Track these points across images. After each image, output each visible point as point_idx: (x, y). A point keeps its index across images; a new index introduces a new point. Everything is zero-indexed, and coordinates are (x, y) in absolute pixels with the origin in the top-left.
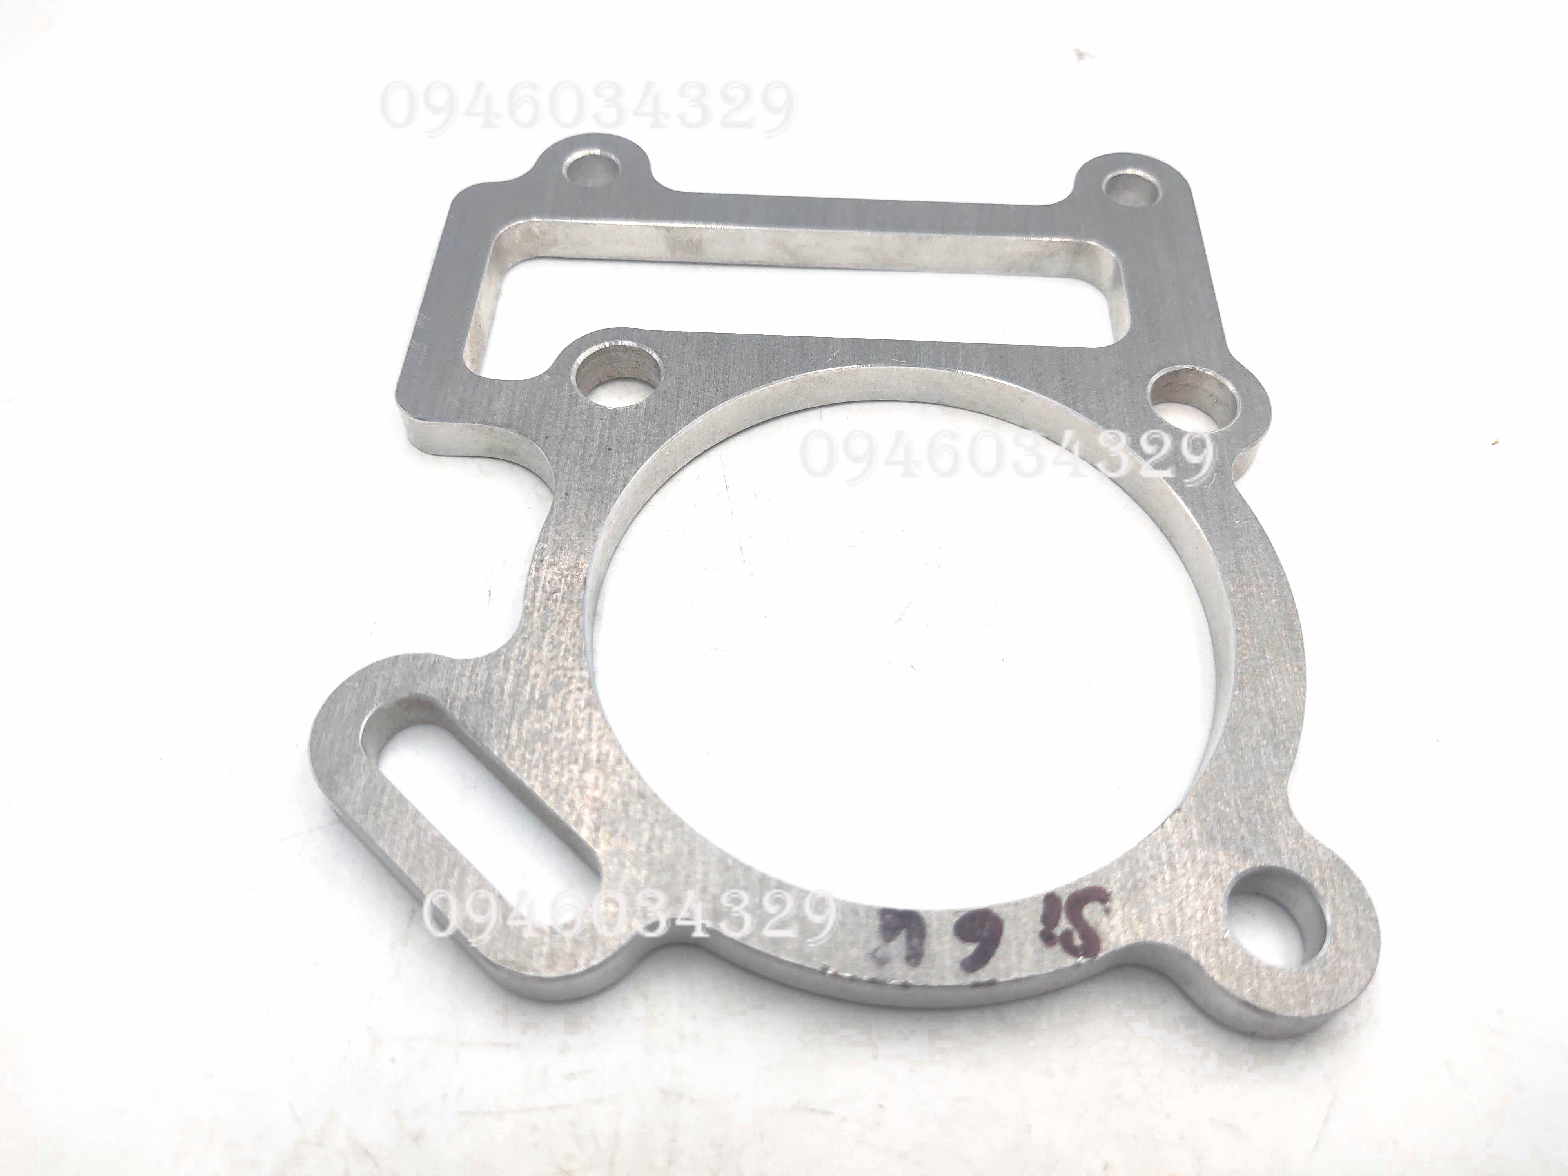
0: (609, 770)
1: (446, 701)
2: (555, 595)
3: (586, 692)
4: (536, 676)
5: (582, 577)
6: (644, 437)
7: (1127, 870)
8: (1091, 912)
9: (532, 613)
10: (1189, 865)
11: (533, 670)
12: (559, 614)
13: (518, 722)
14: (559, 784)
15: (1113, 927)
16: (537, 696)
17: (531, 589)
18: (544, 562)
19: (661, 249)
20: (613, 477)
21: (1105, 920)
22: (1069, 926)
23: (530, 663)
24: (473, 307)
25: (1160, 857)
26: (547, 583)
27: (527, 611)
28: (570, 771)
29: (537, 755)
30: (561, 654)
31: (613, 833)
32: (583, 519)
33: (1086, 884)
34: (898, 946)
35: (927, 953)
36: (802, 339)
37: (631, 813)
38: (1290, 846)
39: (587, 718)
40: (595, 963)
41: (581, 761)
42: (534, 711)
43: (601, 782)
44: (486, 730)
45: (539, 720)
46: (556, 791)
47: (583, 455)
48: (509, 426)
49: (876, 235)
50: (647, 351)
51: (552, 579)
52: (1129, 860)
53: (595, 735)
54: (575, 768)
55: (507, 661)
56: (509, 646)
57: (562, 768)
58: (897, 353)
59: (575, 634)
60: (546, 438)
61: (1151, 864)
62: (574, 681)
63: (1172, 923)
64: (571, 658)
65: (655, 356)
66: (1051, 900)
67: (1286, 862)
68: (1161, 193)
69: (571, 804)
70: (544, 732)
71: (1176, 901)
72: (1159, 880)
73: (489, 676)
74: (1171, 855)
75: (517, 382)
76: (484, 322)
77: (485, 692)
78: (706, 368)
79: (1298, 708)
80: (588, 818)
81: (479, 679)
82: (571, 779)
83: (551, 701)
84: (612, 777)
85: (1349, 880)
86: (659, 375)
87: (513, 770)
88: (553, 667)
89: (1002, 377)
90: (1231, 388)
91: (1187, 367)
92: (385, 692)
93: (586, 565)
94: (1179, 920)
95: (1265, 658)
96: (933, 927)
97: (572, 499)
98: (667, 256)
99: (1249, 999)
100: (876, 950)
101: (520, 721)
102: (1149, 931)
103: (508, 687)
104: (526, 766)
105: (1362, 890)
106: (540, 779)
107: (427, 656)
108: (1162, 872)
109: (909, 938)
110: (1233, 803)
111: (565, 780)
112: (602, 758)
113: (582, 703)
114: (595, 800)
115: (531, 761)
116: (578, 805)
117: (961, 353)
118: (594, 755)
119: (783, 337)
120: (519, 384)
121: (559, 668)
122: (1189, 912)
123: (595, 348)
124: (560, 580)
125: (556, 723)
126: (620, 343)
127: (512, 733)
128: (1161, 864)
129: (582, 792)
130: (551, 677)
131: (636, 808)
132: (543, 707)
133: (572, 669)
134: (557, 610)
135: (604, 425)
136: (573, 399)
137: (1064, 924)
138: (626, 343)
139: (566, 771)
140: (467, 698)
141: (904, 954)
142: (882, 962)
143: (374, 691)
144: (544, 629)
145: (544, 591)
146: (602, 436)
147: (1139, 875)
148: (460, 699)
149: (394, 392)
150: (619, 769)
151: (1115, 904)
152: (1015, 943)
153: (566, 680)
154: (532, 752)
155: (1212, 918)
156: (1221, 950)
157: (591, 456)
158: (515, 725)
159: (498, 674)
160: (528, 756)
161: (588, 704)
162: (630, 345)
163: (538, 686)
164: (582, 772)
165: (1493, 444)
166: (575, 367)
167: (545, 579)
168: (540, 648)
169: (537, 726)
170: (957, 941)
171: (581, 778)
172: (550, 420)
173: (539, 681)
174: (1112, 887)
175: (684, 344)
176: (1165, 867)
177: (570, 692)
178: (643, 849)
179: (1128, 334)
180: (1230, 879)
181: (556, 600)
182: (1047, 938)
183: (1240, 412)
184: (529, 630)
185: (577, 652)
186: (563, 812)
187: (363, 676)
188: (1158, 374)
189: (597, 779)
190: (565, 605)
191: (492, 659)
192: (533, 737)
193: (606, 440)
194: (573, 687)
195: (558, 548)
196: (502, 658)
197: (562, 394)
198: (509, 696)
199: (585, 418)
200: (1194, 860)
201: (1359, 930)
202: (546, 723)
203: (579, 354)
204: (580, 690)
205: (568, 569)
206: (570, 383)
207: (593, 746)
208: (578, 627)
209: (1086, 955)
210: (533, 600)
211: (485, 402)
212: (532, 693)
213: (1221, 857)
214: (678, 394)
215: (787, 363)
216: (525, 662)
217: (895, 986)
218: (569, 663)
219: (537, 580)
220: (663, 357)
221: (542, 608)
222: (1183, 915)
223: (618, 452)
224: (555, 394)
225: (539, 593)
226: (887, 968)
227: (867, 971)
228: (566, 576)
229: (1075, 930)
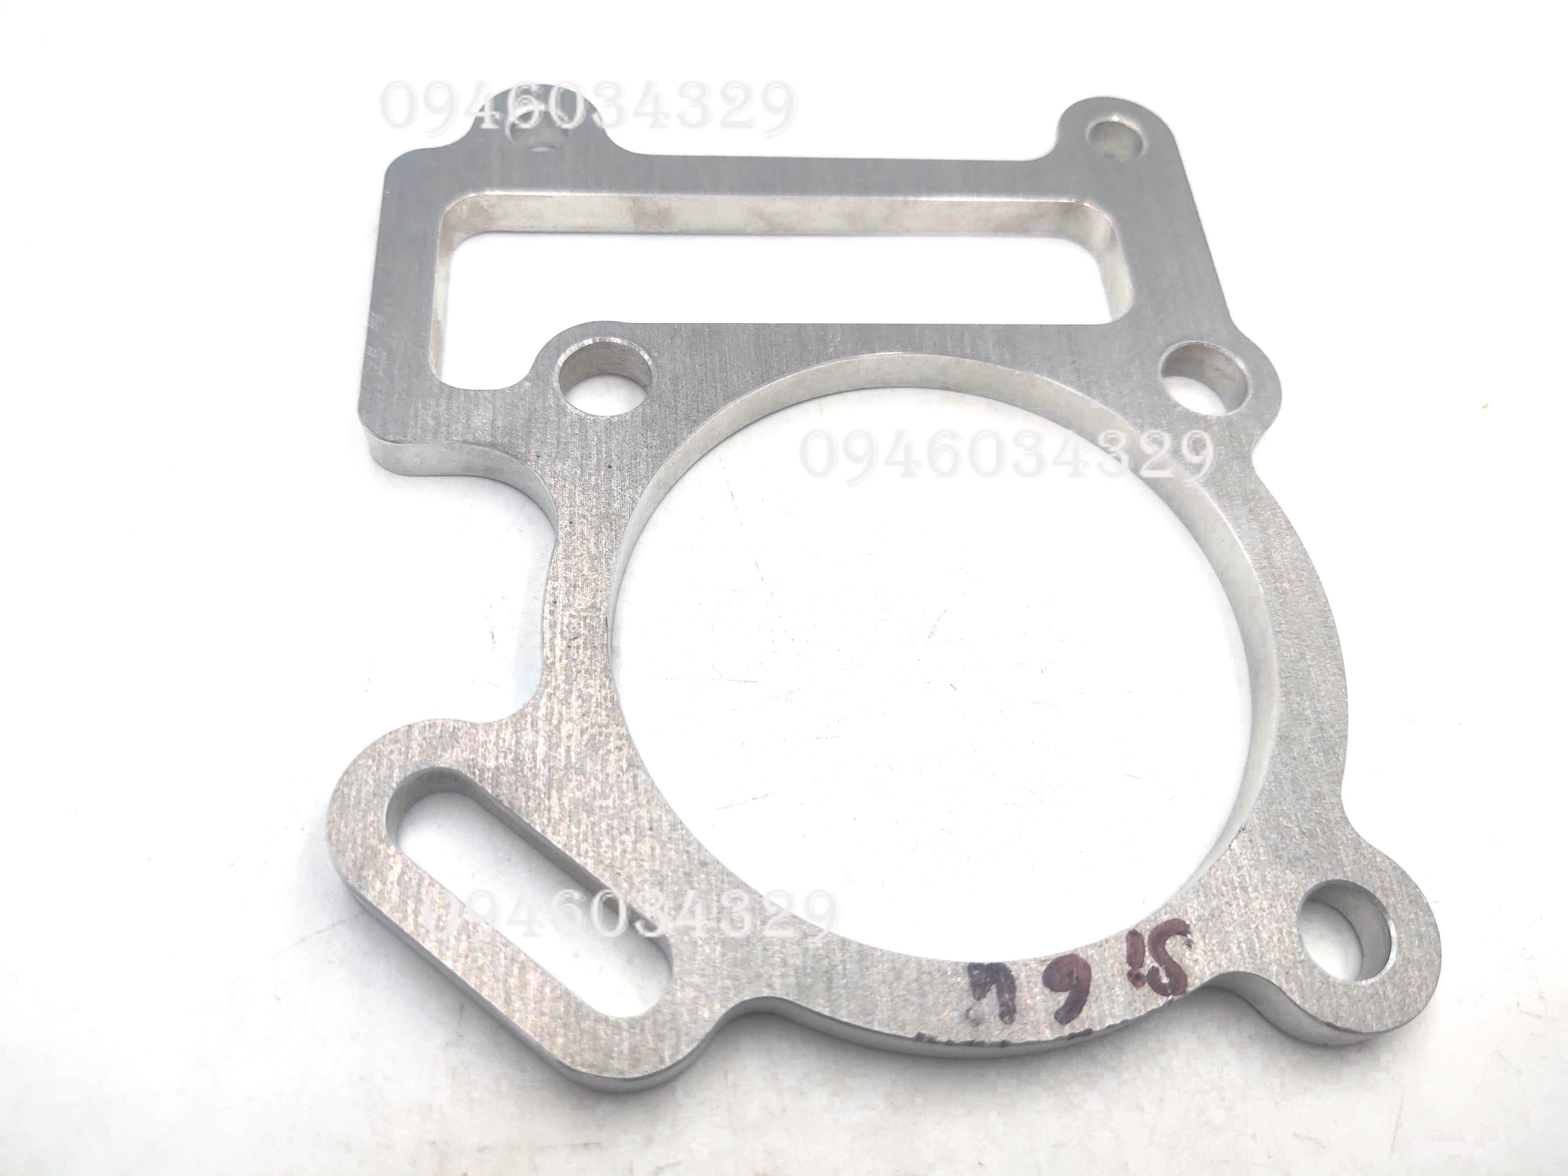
0: (664, 838)
1: (474, 773)
2: (576, 640)
3: (625, 751)
4: (569, 736)
6: (645, 450)
8: (1173, 946)
9: (553, 663)
10: (1260, 887)
11: (566, 728)
12: (583, 663)
13: (557, 791)
14: (613, 858)
15: (1196, 961)
16: (573, 760)
17: (548, 636)
18: (558, 604)
19: (627, 222)
20: (618, 499)
21: (1187, 953)
22: (1156, 965)
23: (560, 722)
25: (1232, 881)
26: (565, 628)
27: (548, 662)
28: (623, 843)
29: (583, 827)
30: (593, 709)
32: (593, 550)
33: (1165, 918)
34: (990, 1004)
35: (1020, 1008)
36: (799, 327)
38: (1351, 858)
39: (631, 780)
41: (632, 830)
42: (573, 778)
43: (658, 851)
44: (524, 804)
45: (579, 788)
46: (611, 866)
47: (582, 476)
48: (493, 445)
50: (633, 347)
51: (570, 623)
53: (642, 799)
54: (628, 839)
55: (534, 724)
56: (533, 703)
57: (613, 841)
59: (604, 684)
60: (538, 457)
61: (1224, 889)
62: (612, 739)
63: (1251, 949)
64: (604, 713)
65: (644, 355)
66: (1133, 936)
67: (1349, 873)
68: (1145, 144)
69: (629, 880)
70: (587, 800)
71: (1253, 926)
72: (1234, 906)
73: (518, 742)
74: (1242, 878)
75: (494, 392)
77: (516, 759)
78: (701, 365)
81: (507, 744)
82: (624, 852)
83: (589, 765)
84: (669, 846)
85: (1406, 885)
86: (651, 378)
87: (560, 846)
88: (585, 725)
90: (1241, 364)
91: (1196, 343)
92: (403, 768)
93: (605, 604)
94: (1257, 946)
95: (1305, 659)
96: (1022, 977)
97: (578, 529)
99: (1330, 1020)
100: (968, 1011)
101: (560, 790)
102: (1231, 961)
103: (541, 751)
104: (574, 842)
105: (1420, 895)
106: (591, 854)
107: (444, 722)
108: (1236, 898)
109: (1000, 993)
110: (1294, 817)
111: (618, 853)
112: (655, 825)
113: (624, 764)
114: (654, 872)
115: (578, 835)
117: (966, 337)
118: (645, 822)
119: (778, 325)
120: (498, 394)
121: (593, 726)
122: (1264, 935)
123: (574, 348)
124: (579, 624)
125: (599, 788)
126: (604, 339)
127: (553, 805)
128: (1234, 889)
129: (639, 865)
130: (586, 736)
132: (581, 771)
133: (607, 726)
134: (581, 658)
135: (599, 437)
136: (561, 408)
137: (1150, 962)
138: (611, 339)
139: (617, 843)
140: (497, 768)
141: (997, 1011)
142: (977, 1022)
143: (391, 768)
144: (569, 681)
145: (563, 638)
146: (599, 452)
147: (1215, 903)
148: (489, 769)
149: (357, 409)
150: (675, 836)
151: (1195, 936)
152: (1104, 988)
153: (603, 738)
154: (578, 826)
155: (1287, 941)
156: (1300, 973)
157: (590, 475)
158: (554, 794)
159: (528, 737)
160: (574, 829)
161: (631, 765)
162: (617, 341)
163: (572, 748)
164: (636, 842)
166: (557, 370)
167: (562, 623)
168: (568, 704)
169: (579, 794)
170: (1047, 991)
171: (635, 850)
172: (538, 435)
173: (573, 743)
174: (1190, 919)
175: (672, 338)
176: (1238, 891)
177: (609, 752)
179: (1131, 312)
180: (1301, 897)
181: (578, 647)
182: (1135, 979)
183: (1251, 391)
184: (553, 684)
185: (610, 704)
187: (376, 751)
188: (1167, 350)
189: (653, 849)
190: (588, 653)
191: (517, 719)
192: (576, 808)
193: (604, 457)
194: (611, 746)
195: (571, 585)
196: (528, 717)
197: (547, 405)
198: (544, 762)
199: (577, 431)
200: (1264, 881)
201: (1421, 937)
202: (588, 790)
203: (558, 356)
204: (620, 749)
205: (585, 610)
206: (554, 389)
207: (643, 812)
208: (607, 677)
209: (1174, 993)
210: (552, 650)
211: (463, 418)
212: (568, 756)
213: (1290, 876)
214: (675, 398)
215: (786, 355)
216: (555, 722)
217: (992, 1045)
218: (603, 718)
219: (553, 625)
220: (653, 355)
221: (564, 657)
222: (1260, 940)
223: (619, 469)
224: (539, 404)
225: (558, 641)
226: (982, 1028)
227: (962, 1034)
228: (585, 618)
229: (1161, 969)
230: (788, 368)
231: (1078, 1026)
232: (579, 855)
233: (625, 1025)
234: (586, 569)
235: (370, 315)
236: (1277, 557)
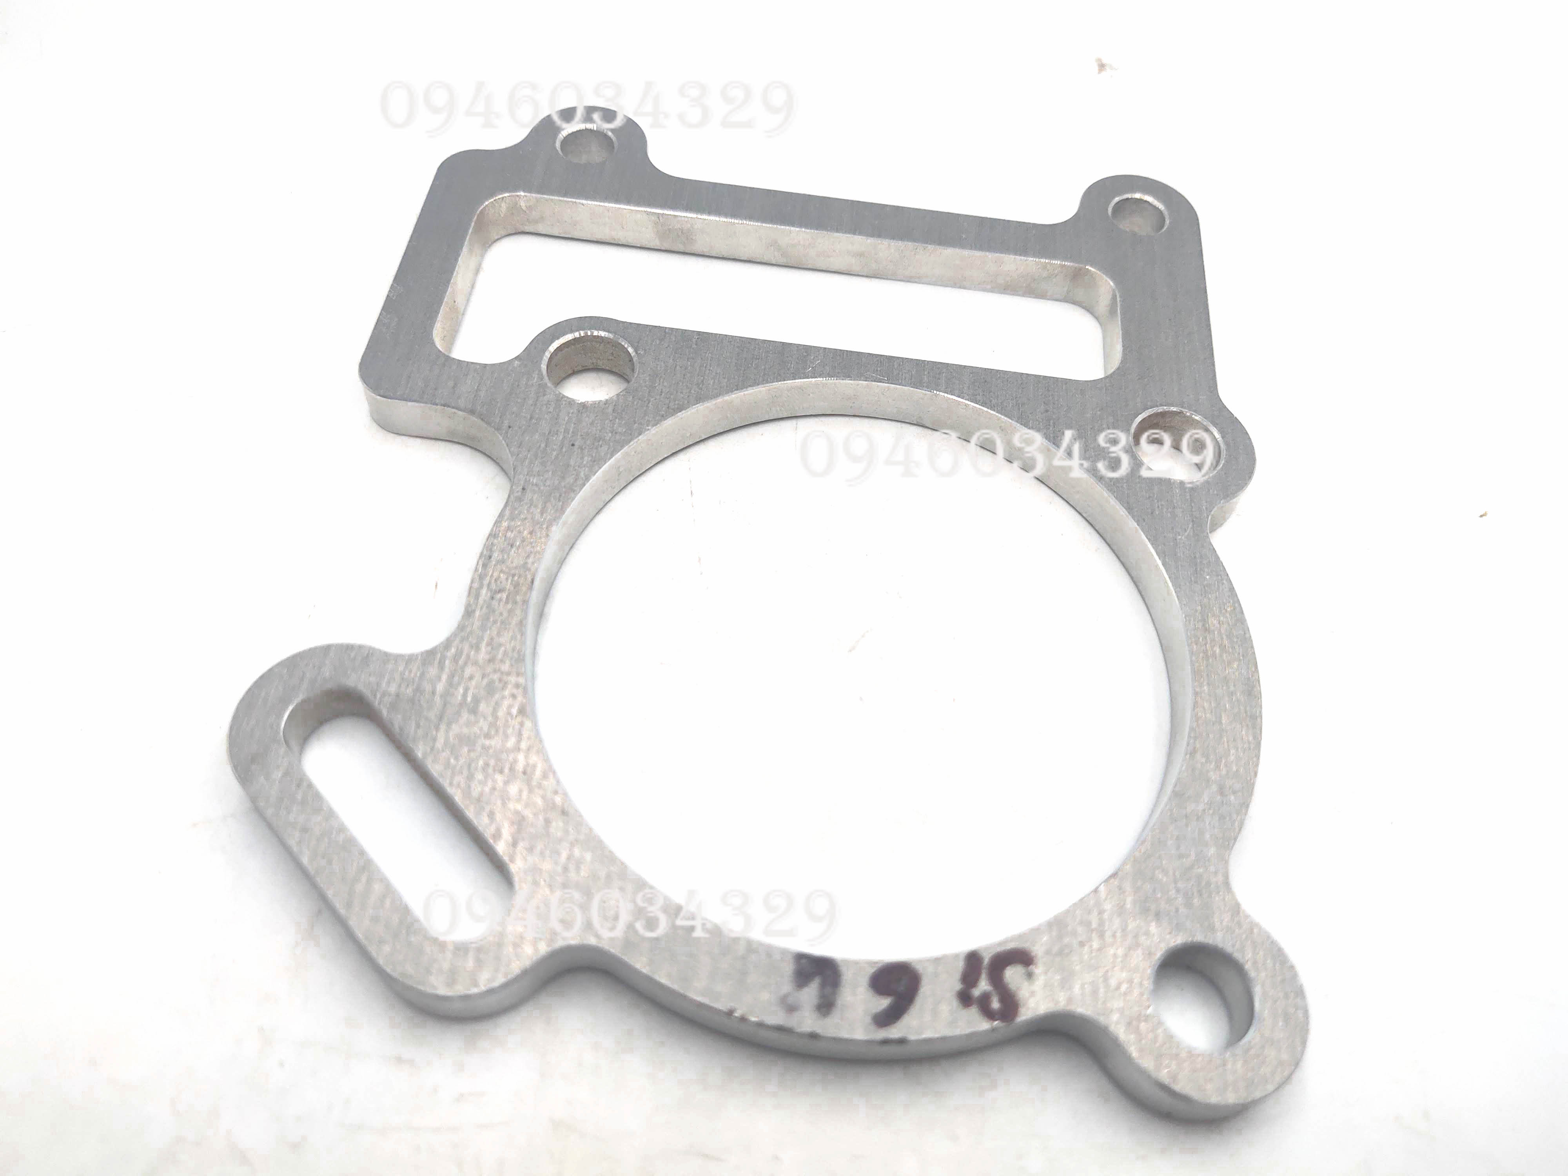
0: (534, 783)
1: (375, 696)
2: (500, 594)
3: (520, 698)
4: (471, 678)
5: (529, 577)
6: (610, 434)
7: (1054, 933)
8: (1012, 975)
9: (474, 611)
10: (1118, 934)
11: (468, 671)
12: (501, 614)
13: (447, 725)
14: (481, 794)
15: (1033, 993)
16: (469, 699)
17: (476, 585)
18: (492, 559)
19: (648, 236)
20: (573, 474)
21: (1026, 984)
22: (989, 988)
23: (466, 663)
24: (448, 281)
25: (1090, 923)
26: (493, 581)
27: (470, 609)
28: (494, 781)
29: (462, 761)
30: (499, 657)
31: (531, 850)
32: (537, 517)
33: (1012, 946)
34: (810, 994)
35: (839, 1002)
36: (783, 345)
37: (552, 830)
38: (1224, 923)
39: (518, 727)
40: (496, 984)
41: (506, 771)
42: (465, 716)
43: (525, 794)
44: (413, 730)
45: (468, 724)
46: (479, 800)
47: (545, 449)
48: (472, 412)
49: (870, 241)
50: (623, 344)
51: (499, 577)
52: (1058, 924)
53: (524, 745)
54: (499, 778)
55: (442, 661)
56: (447, 644)
57: (486, 777)
58: (879, 369)
59: (516, 636)
60: (510, 427)
61: (1080, 929)
62: (509, 686)
63: (1095, 992)
64: (508, 662)
65: (630, 350)
66: (973, 959)
67: (1219, 939)
68: (1168, 222)
69: (491, 815)
70: (472, 737)
71: (1102, 971)
72: (1086, 947)
73: (423, 674)
74: (1101, 923)
75: (485, 365)
76: (460, 300)
77: (417, 690)
78: (681, 367)
79: (1249, 779)
80: (507, 832)
81: (412, 675)
82: (494, 789)
83: (482, 707)
84: (536, 790)
85: (1282, 965)
86: (633, 370)
87: (435, 774)
88: (489, 670)
89: (984, 404)
90: (1218, 436)
91: (1174, 409)
92: (312, 682)
93: (535, 566)
94: (1102, 990)
96: (847, 975)
97: (529, 495)
98: (656, 243)
99: (1166, 1081)
100: (787, 996)
101: (449, 724)
102: (1070, 1000)
104: (450, 772)
105: (1295, 977)
106: (462, 787)
107: (360, 647)
108: (1090, 940)
109: (823, 986)
110: (1171, 873)
111: (487, 790)
112: (529, 770)
113: (514, 711)
114: (517, 813)
115: (455, 767)
116: (498, 816)
118: (520, 767)
119: (764, 342)
120: (487, 368)
121: (495, 671)
122: (1113, 982)
123: (569, 337)
124: (507, 579)
125: (485, 729)
126: (596, 333)
127: (439, 736)
128: (1091, 931)
129: (504, 804)
130: (485, 681)
131: (557, 826)
132: (474, 711)
133: (508, 674)
134: (500, 610)
135: (570, 418)
136: (542, 387)
137: (983, 985)
138: (602, 334)
139: (490, 780)
140: (397, 695)
141: (815, 1002)
142: (791, 1009)
143: (301, 679)
144: (483, 628)
145: (489, 589)
146: (566, 431)
147: (1066, 940)
148: (389, 695)
149: (358, 364)
150: (545, 783)
151: (1038, 970)
152: (930, 1001)
153: (501, 684)
154: (457, 758)
155: (1136, 992)
156: (1142, 1027)
157: (553, 450)
158: (443, 727)
159: (433, 671)
160: (452, 761)
161: (522, 711)
162: (606, 336)
163: (471, 689)
164: (506, 783)
165: (1481, 516)
166: (548, 355)
167: (492, 575)
168: (477, 648)
169: (465, 730)
170: (871, 993)
171: (504, 789)
172: (515, 408)
173: (473, 684)
174: (1038, 950)
175: (661, 340)
176: (1094, 934)
177: (503, 698)
178: (559, 869)
179: (1118, 369)
180: (1160, 952)
181: (500, 600)
182: (965, 998)
183: (1223, 462)
184: (468, 629)
185: (516, 655)
186: (482, 823)
187: (293, 663)
188: (1144, 413)
189: (521, 791)
190: (509, 606)
191: (429, 655)
192: (460, 741)
193: (570, 435)
194: (506, 693)
195: (508, 544)
196: (439, 656)
197: (530, 383)
198: (441, 696)
199: (551, 410)
200: (1124, 930)
201: (1287, 1018)
202: (476, 729)
203: (552, 342)
204: (514, 696)
205: (516, 568)
206: (540, 371)
207: (521, 757)
208: (521, 630)
209: (1002, 1019)
210: (477, 597)
211: (451, 384)
212: (465, 695)
213: (1153, 928)
214: (649, 392)
215: (765, 369)
216: (461, 662)
217: (802, 1035)
218: (506, 667)
219: (481, 577)
220: (639, 352)
221: (485, 607)
222: (1107, 986)
223: (581, 448)
224: (524, 381)
225: (484, 591)
226: (796, 1014)
227: (775, 1018)
228: (513, 576)
229: (994, 993)
230: (764, 381)
231: (894, 1032)
232: (451, 784)
233: (451, 947)
234: (526, 532)
235: (392, 285)
236: (1213, 622)
